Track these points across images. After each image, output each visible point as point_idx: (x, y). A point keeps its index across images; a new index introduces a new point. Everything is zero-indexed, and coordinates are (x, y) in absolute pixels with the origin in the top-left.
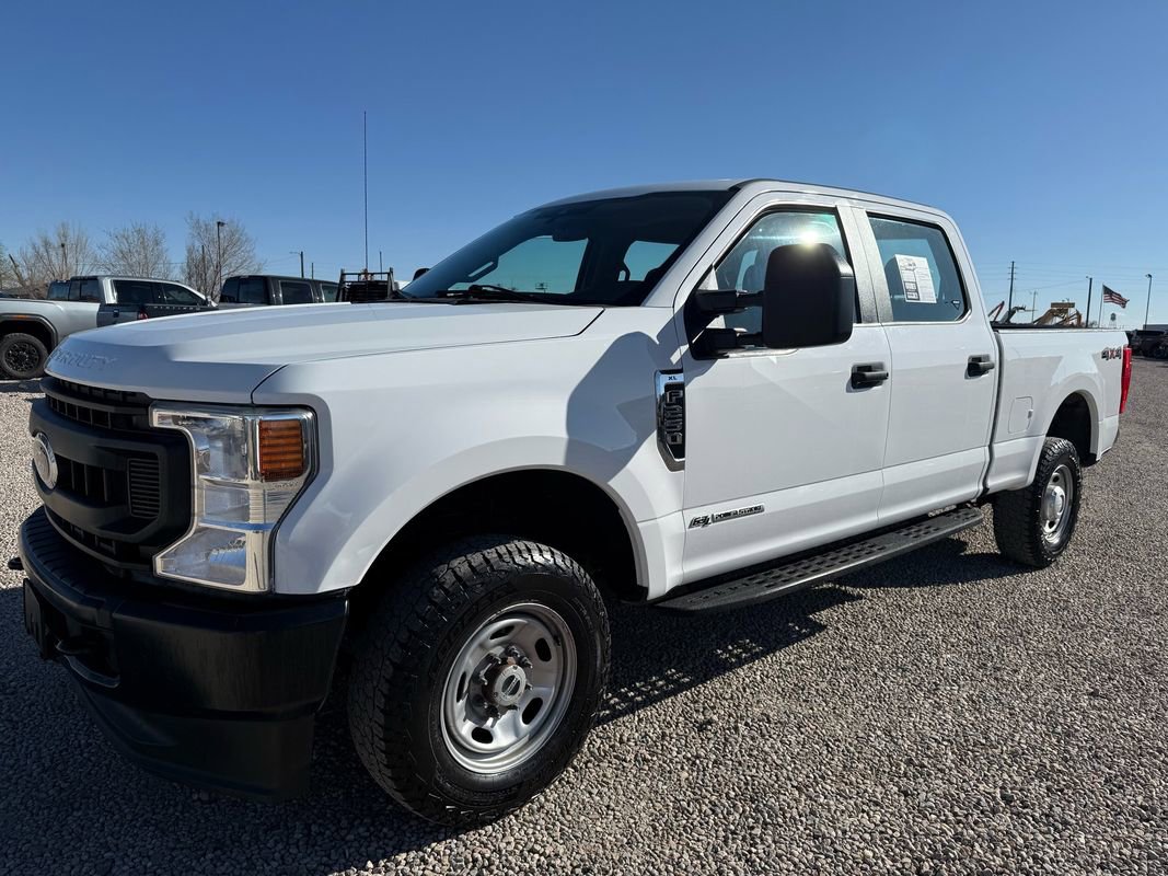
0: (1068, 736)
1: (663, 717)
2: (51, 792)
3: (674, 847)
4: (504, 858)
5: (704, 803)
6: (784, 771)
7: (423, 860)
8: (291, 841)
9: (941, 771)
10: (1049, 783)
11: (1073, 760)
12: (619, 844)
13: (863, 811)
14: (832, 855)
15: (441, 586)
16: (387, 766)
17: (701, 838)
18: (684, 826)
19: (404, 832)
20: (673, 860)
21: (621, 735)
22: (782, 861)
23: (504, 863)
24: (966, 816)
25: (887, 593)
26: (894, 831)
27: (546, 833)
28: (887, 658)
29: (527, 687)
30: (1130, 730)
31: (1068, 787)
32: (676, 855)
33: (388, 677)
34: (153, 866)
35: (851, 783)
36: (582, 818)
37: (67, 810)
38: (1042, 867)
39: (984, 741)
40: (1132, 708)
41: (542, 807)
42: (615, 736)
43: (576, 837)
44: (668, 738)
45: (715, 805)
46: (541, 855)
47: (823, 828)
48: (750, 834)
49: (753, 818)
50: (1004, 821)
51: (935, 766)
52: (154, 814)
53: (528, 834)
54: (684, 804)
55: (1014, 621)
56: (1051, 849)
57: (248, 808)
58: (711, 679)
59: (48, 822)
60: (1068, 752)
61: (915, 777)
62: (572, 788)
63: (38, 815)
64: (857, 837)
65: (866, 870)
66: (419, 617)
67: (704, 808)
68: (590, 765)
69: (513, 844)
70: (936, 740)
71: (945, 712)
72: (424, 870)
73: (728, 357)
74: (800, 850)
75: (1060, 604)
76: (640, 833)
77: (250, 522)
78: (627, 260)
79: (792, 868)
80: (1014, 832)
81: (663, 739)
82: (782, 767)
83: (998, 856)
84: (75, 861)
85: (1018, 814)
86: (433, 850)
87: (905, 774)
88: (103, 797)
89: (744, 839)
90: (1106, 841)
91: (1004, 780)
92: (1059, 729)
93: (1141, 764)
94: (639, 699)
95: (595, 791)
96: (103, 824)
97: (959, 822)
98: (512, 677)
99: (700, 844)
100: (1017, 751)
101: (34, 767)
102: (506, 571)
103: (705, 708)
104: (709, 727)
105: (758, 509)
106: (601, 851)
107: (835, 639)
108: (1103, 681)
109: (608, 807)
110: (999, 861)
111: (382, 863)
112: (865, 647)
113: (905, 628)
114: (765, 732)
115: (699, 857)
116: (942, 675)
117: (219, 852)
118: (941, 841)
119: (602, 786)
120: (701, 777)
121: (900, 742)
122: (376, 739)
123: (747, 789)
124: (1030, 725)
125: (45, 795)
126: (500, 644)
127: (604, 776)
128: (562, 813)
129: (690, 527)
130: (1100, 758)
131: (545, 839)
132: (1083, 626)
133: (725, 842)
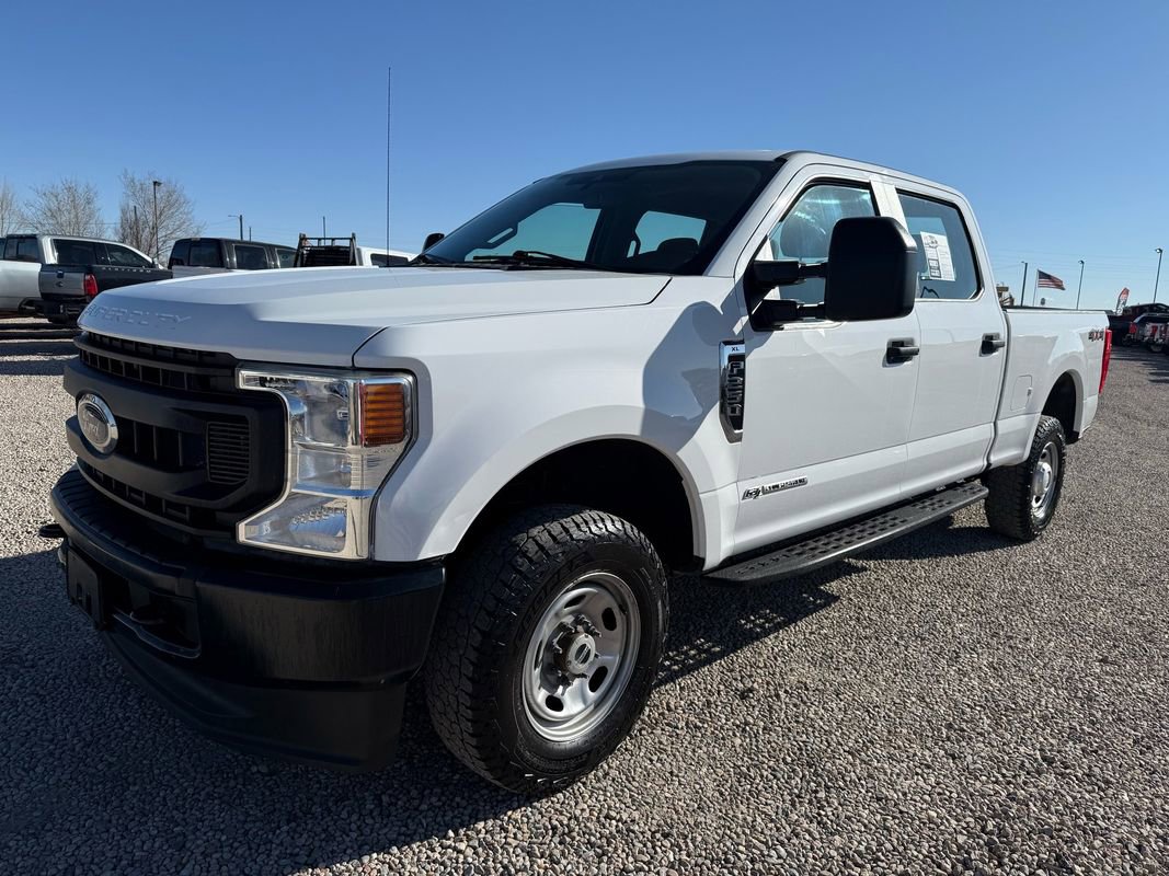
0: (1091, 700)
1: (703, 686)
2: (100, 767)
3: (745, 811)
4: (583, 825)
5: (763, 768)
6: (833, 736)
7: (502, 828)
8: (364, 812)
9: (981, 734)
10: (1083, 745)
11: (1100, 723)
12: (691, 809)
13: (917, 774)
14: (899, 816)
15: (524, 554)
16: (472, 735)
17: (769, 802)
18: (750, 791)
19: (476, 801)
20: (748, 823)
21: (668, 704)
22: (853, 822)
23: (584, 829)
24: (1014, 777)
25: (890, 565)
26: (951, 792)
27: (616, 799)
28: (904, 627)
29: (596, 656)
30: (1145, 694)
31: (1102, 749)
32: (749, 819)
33: (476, 645)
34: (228, 839)
35: (899, 747)
36: (649, 785)
37: (122, 785)
38: (1096, 824)
39: (1013, 706)
40: (1141, 674)
41: (607, 774)
42: (662, 704)
43: (647, 803)
44: (713, 706)
45: (774, 770)
46: (618, 821)
47: (883, 790)
48: (816, 797)
49: (815, 782)
50: (1049, 781)
51: (974, 730)
52: (215, 787)
53: (600, 801)
54: (744, 769)
55: (1014, 592)
56: (1100, 806)
57: (311, 779)
58: (741, 648)
59: (105, 797)
60: (1094, 715)
61: (958, 741)
62: (632, 755)
63: (92, 790)
64: (918, 799)
65: (933, 829)
66: (505, 585)
67: (765, 773)
68: (644, 732)
69: (588, 810)
70: (969, 705)
71: (970, 679)
72: (505, 838)
73: (782, 329)
74: (867, 811)
75: (1053, 576)
76: (708, 798)
77: (352, 488)
78: (638, 231)
79: (863, 829)
80: (1063, 792)
81: (709, 707)
82: (831, 732)
83: (1052, 814)
84: (144, 836)
85: (1062, 774)
86: (510, 818)
87: (948, 738)
88: (157, 772)
89: (810, 802)
90: (1148, 798)
91: (1041, 743)
92: (1080, 694)
93: (1162, 726)
94: (676, 667)
95: (655, 758)
96: (164, 798)
97: (1009, 783)
98: (584, 646)
99: (769, 807)
100: (1047, 715)
101: (75, 742)
102: (584, 541)
103: (742, 677)
104: (751, 695)
105: (802, 482)
106: (675, 817)
107: (850, 609)
108: (1110, 649)
109: (671, 773)
110: (1054, 819)
111: (462, 832)
112: (880, 617)
113: (915, 598)
114: (805, 698)
115: (772, 821)
116: (960, 643)
117: (293, 824)
118: (997, 801)
119: (661, 753)
120: (754, 743)
121: (936, 707)
122: (462, 708)
123: (801, 754)
124: (1052, 690)
125: (94, 771)
126: (571, 613)
127: (661, 743)
128: (627, 779)
129: (743, 499)
130: (1124, 720)
131: (617, 805)
132: (1079, 597)
133: (793, 805)
